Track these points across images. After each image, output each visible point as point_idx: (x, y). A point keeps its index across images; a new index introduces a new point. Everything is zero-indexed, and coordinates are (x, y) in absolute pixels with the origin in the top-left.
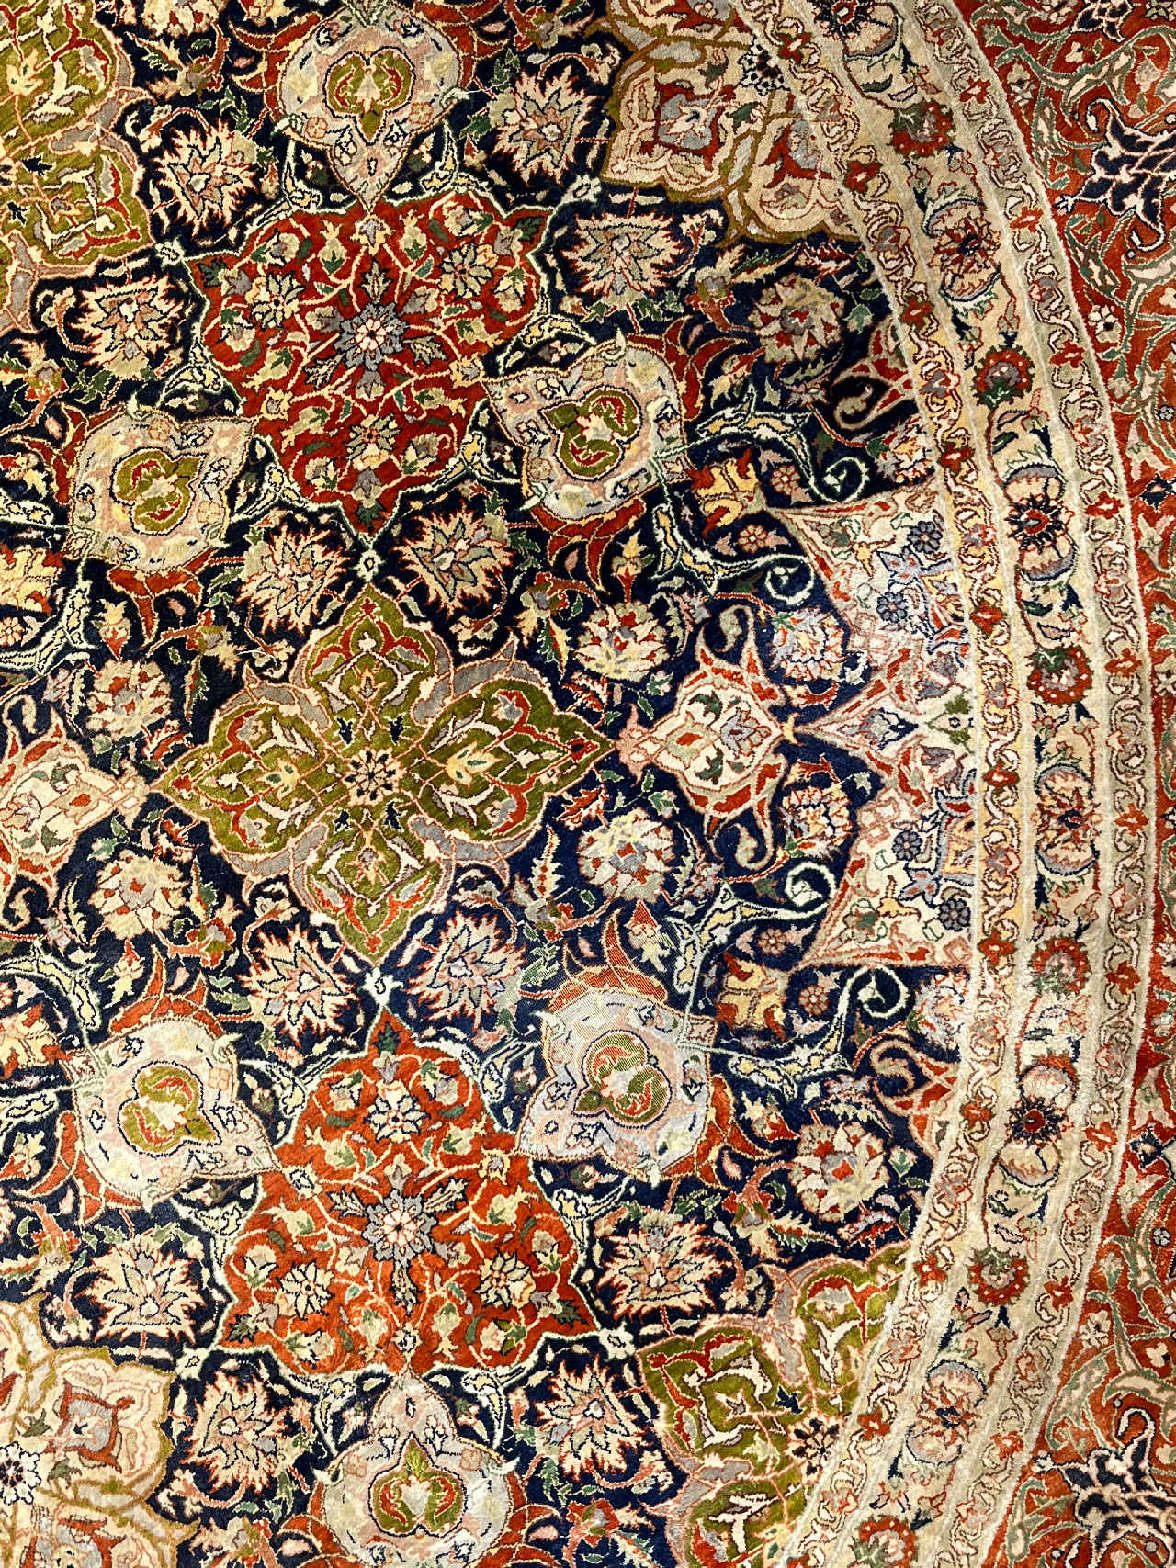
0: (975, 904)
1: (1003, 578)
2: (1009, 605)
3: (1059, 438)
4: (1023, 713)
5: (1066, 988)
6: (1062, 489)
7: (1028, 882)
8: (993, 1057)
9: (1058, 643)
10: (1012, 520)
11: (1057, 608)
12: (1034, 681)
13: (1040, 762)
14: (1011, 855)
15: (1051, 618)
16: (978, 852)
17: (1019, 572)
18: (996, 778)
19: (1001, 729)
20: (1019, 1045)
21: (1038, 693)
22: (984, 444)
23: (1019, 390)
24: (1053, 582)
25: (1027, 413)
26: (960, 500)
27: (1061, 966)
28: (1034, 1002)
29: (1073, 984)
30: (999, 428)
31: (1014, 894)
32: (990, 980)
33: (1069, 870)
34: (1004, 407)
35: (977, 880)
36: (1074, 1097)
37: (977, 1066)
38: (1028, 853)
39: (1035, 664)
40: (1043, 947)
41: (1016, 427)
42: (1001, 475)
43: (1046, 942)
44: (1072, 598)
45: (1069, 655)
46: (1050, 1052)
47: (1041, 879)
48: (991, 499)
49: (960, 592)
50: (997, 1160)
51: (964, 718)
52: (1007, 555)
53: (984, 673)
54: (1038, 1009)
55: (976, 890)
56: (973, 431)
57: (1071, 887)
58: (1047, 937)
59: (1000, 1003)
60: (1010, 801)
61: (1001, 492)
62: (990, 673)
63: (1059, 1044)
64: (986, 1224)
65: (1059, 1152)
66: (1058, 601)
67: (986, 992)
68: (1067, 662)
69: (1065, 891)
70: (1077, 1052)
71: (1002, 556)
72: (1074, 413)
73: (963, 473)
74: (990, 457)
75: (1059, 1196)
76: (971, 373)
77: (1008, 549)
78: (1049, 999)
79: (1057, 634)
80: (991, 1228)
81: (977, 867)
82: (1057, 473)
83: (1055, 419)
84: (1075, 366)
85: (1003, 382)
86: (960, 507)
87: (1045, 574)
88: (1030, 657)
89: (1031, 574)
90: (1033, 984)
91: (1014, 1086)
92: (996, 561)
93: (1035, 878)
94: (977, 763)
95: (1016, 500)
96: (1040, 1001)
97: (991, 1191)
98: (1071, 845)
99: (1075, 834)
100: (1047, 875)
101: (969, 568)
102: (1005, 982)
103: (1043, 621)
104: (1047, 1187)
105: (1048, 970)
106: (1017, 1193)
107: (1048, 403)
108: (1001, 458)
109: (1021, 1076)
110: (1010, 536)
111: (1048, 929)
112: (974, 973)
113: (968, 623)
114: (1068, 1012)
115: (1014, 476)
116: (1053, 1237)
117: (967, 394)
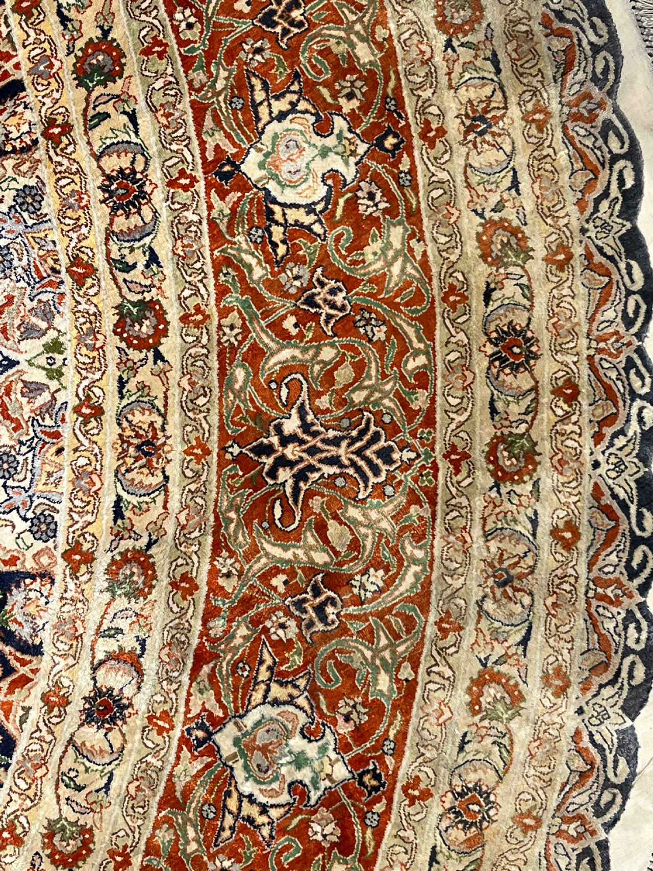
0: (62, 519)
1: (96, 238)
2: (100, 263)
3: (145, 120)
4: (109, 356)
5: (137, 593)
6: (146, 163)
7: (108, 501)
8: (71, 652)
9: (140, 297)
10: (104, 188)
11: (140, 267)
12: (120, 328)
13: (122, 398)
14: (94, 477)
15: (136, 275)
16: (67, 474)
17: (109, 234)
18: (85, 411)
19: (89, 368)
20: (94, 642)
21: (122, 339)
22: (81, 121)
23: (112, 76)
24: (137, 244)
25: (118, 96)
26: (59, 169)
27: (133, 574)
28: (109, 604)
29: (143, 590)
30: (94, 109)
31: (96, 512)
32: (71, 586)
33: (143, 492)
34: (99, 90)
35: (65, 499)
36: (139, 688)
37: (57, 659)
38: (109, 477)
39: (120, 314)
40: (118, 558)
41: (109, 108)
42: (96, 148)
43: (121, 553)
44: (153, 259)
45: (150, 307)
46: (121, 648)
47: (119, 499)
48: (87, 170)
49: (58, 248)
50: (71, 741)
51: (59, 358)
52: (99, 218)
53: (77, 320)
54: (111, 611)
55: (64, 507)
56: (73, 109)
57: (144, 506)
58: (122, 549)
59: (79, 605)
60: (96, 431)
61: (95, 163)
62: (82, 320)
63: (129, 642)
64: (58, 797)
65: (123, 735)
66: (142, 260)
67: (68, 595)
68: (148, 314)
69: (139, 509)
70: (143, 649)
71: (95, 219)
72: (158, 99)
73: (62, 146)
74: (86, 133)
75: (122, 775)
76: (72, 59)
77: (100, 213)
78: (121, 603)
79: (139, 289)
80: (63, 801)
81: (66, 487)
82: (142, 149)
83: (142, 103)
84: (161, 59)
85: (99, 68)
86: (59, 175)
87: (131, 236)
88: (116, 308)
89: (121, 236)
90: (108, 589)
91: (89, 678)
92: (89, 224)
93: (115, 498)
94: (68, 397)
95: (108, 172)
96: (114, 604)
97: (64, 768)
98: (145, 471)
99: (149, 462)
100: (125, 495)
101: (66, 228)
102: (83, 586)
103: (128, 276)
104: (113, 766)
105: (121, 577)
106: (87, 770)
107: (137, 89)
108: (96, 133)
109: (95, 669)
110: (101, 202)
111: (122, 542)
112: (58, 578)
113: (64, 275)
114: (137, 615)
115: (106, 151)
116: (116, 810)
117: (68, 78)
